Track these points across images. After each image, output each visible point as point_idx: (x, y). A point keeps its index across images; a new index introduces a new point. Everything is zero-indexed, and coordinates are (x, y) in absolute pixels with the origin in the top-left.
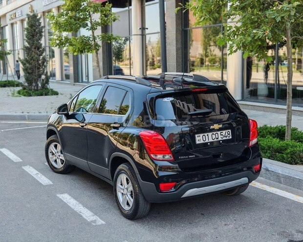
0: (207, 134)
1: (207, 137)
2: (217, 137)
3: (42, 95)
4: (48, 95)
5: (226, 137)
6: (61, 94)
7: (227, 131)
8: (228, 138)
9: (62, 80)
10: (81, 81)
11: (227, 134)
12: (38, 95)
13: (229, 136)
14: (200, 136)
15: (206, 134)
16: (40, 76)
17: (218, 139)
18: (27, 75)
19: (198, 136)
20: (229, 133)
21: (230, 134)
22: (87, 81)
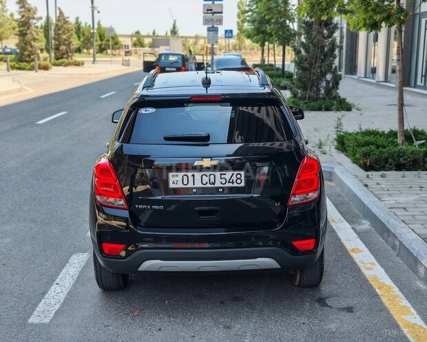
0: (192, 174)
1: (191, 178)
2: (212, 180)
3: (320, 109)
4: (332, 110)
5: (233, 182)
6: (358, 109)
7: (236, 173)
8: (235, 185)
9: (386, 80)
10: (413, 85)
11: (234, 178)
12: (312, 110)
13: (239, 181)
14: (177, 175)
15: (190, 174)
16: (323, 74)
17: (214, 184)
18: (300, 71)
19: (173, 176)
20: (239, 176)
21: (243, 178)
22: (423, 84)
